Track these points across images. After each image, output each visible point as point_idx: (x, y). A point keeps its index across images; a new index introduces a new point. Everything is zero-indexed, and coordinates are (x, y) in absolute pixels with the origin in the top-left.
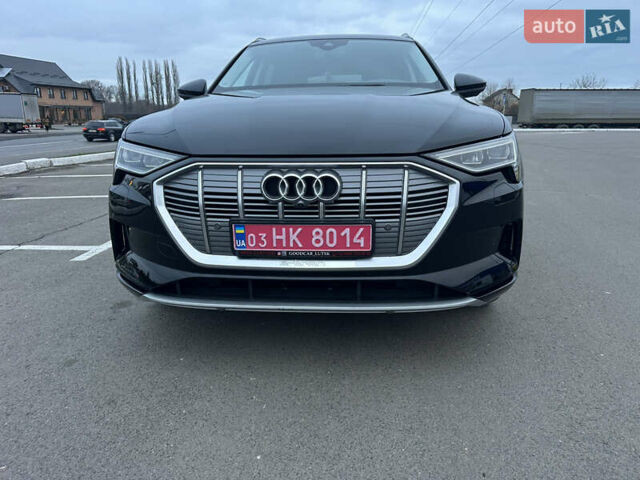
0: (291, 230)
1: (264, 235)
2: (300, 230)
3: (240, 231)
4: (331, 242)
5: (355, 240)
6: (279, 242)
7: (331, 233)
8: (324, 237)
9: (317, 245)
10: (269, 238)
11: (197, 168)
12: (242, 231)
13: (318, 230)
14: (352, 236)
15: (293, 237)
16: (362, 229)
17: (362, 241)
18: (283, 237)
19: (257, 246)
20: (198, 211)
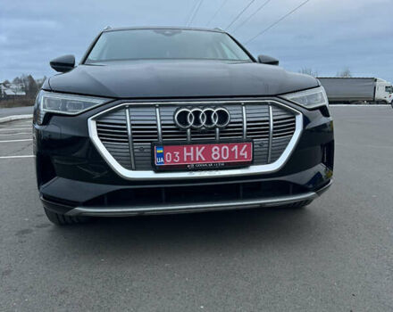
0: (197, 148)
1: (178, 153)
2: (203, 148)
3: (160, 151)
4: (225, 156)
5: (241, 154)
6: (188, 157)
7: (225, 149)
8: (220, 152)
9: (215, 159)
10: (181, 155)
11: (124, 107)
12: (162, 151)
13: (216, 147)
14: (239, 150)
15: (199, 153)
16: (245, 146)
17: (246, 154)
18: (192, 154)
19: (172, 161)
20: (127, 138)
